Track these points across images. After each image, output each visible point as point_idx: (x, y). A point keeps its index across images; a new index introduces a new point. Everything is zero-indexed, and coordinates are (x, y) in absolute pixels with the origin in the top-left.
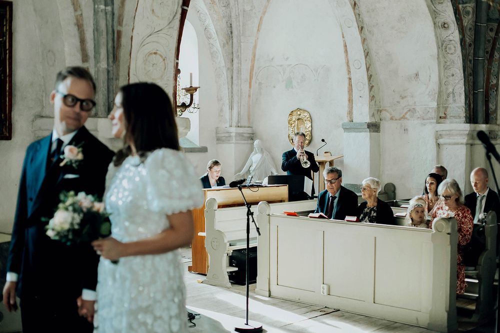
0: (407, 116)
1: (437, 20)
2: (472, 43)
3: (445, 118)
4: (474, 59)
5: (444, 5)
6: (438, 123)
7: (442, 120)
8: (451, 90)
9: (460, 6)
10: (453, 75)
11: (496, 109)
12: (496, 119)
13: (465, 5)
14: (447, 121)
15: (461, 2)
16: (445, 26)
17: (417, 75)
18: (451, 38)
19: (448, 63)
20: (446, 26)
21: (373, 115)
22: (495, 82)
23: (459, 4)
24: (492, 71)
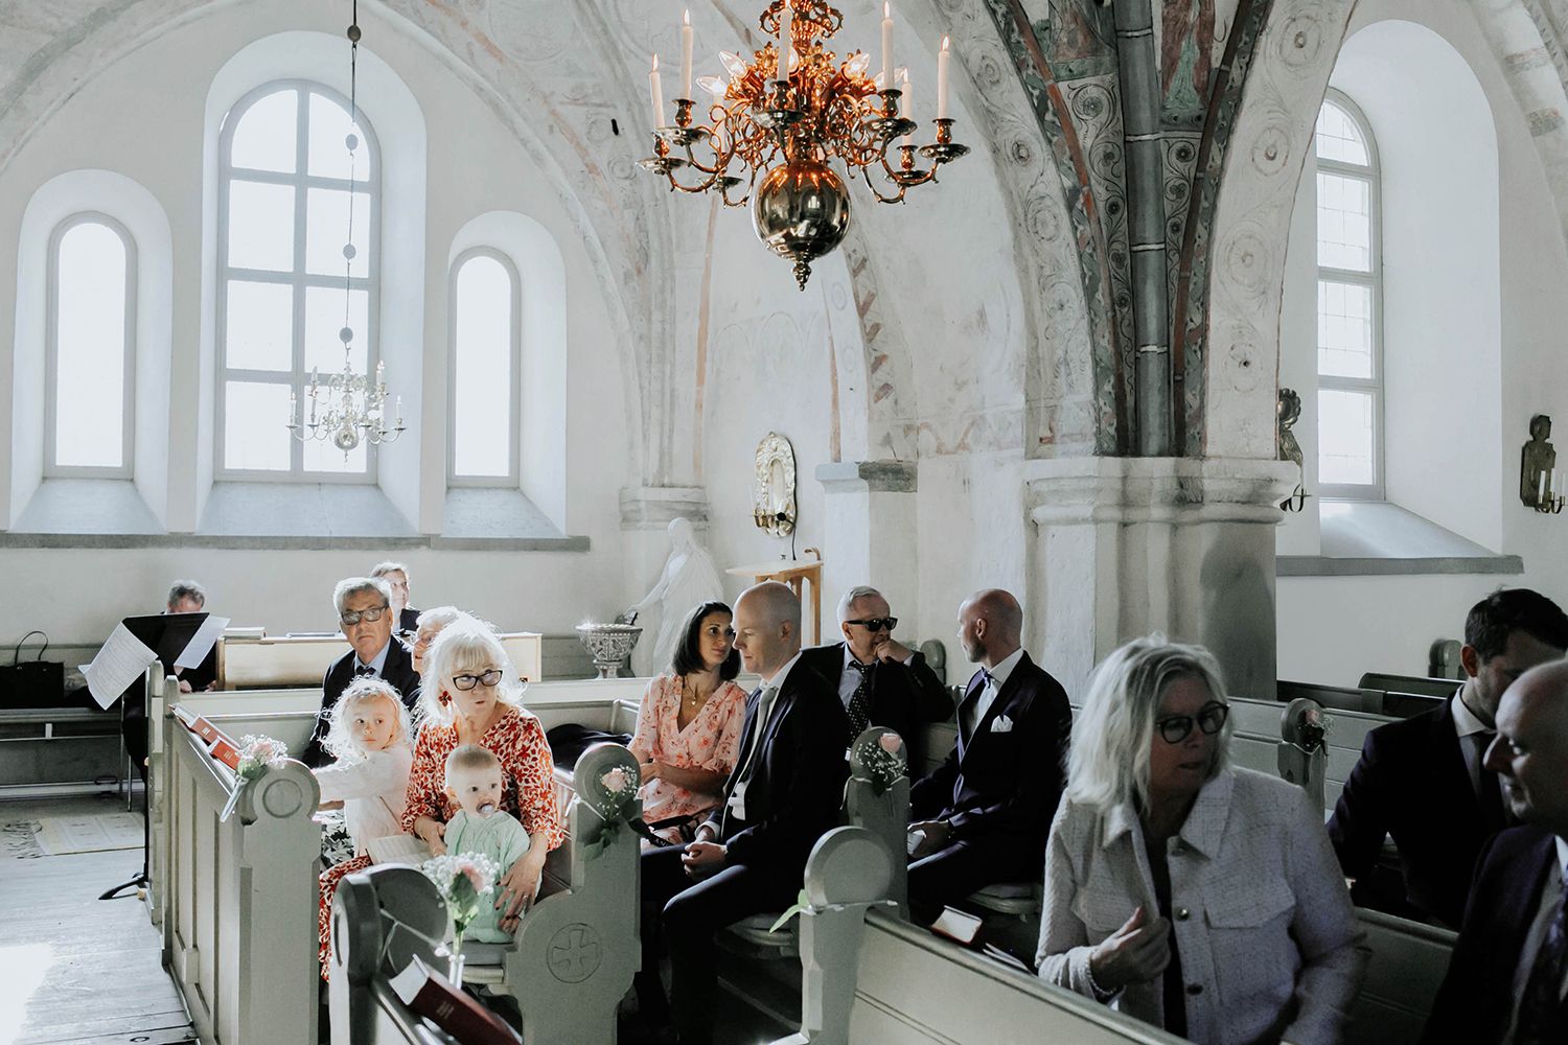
0: (969, 440)
1: (1000, 138)
2: (1120, 202)
3: (1051, 440)
4: (1131, 251)
5: (1004, 85)
6: (1032, 455)
7: (1045, 448)
8: (1060, 353)
9: (1063, 86)
10: (1062, 307)
11: (1202, 406)
12: (1202, 440)
13: (1078, 83)
14: (1058, 448)
15: (1063, 73)
16: (1020, 154)
17: (982, 314)
18: (1041, 189)
19: (1047, 271)
20: (1023, 153)
21: (887, 441)
22: (1198, 319)
23: (1058, 79)
24: (1191, 287)
